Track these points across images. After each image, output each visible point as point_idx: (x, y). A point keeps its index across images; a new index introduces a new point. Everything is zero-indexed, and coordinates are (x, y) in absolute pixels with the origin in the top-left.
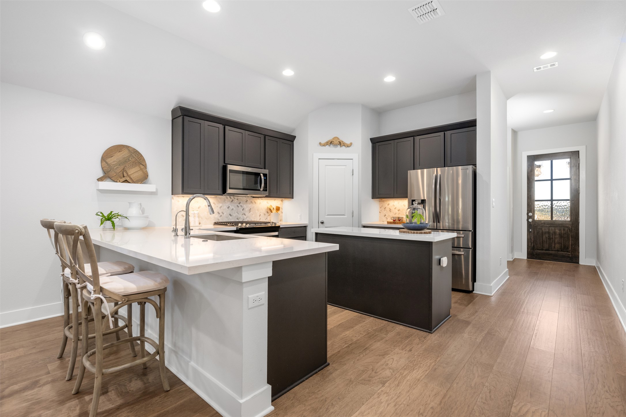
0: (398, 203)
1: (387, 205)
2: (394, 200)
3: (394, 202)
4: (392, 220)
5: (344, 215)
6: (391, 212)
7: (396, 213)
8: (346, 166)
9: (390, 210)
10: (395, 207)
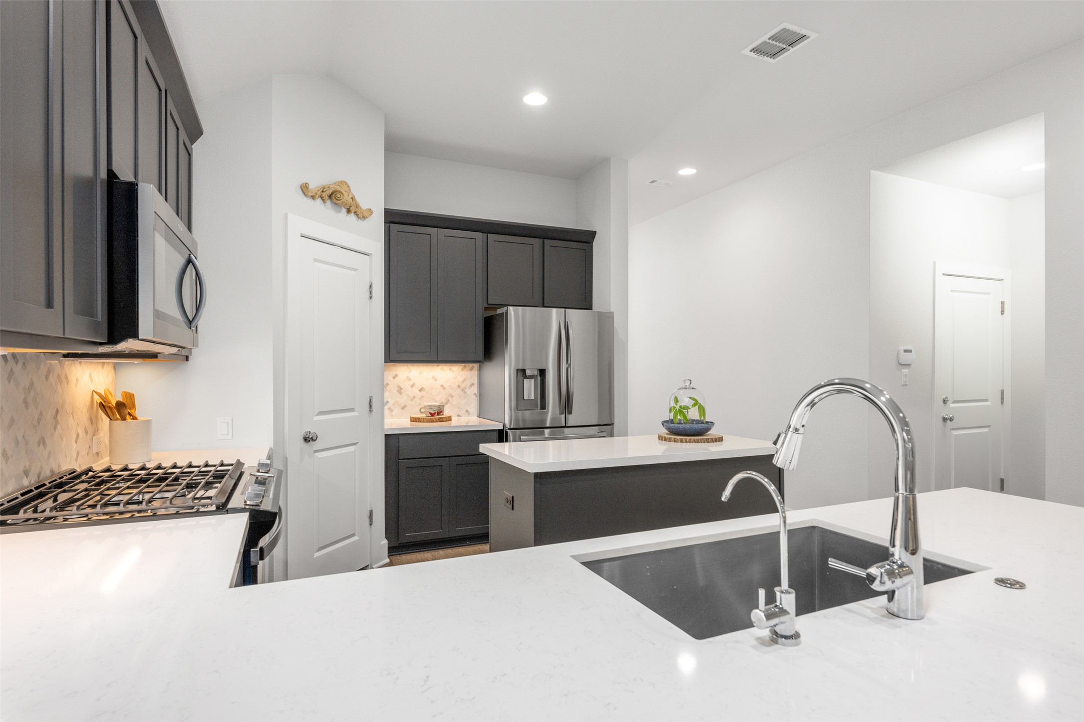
0: (420, 373)
1: (390, 378)
2: (411, 367)
3: (410, 371)
4: (422, 413)
5: (352, 410)
6: (401, 393)
7: (414, 397)
8: (355, 270)
9: (400, 390)
10: (411, 383)
